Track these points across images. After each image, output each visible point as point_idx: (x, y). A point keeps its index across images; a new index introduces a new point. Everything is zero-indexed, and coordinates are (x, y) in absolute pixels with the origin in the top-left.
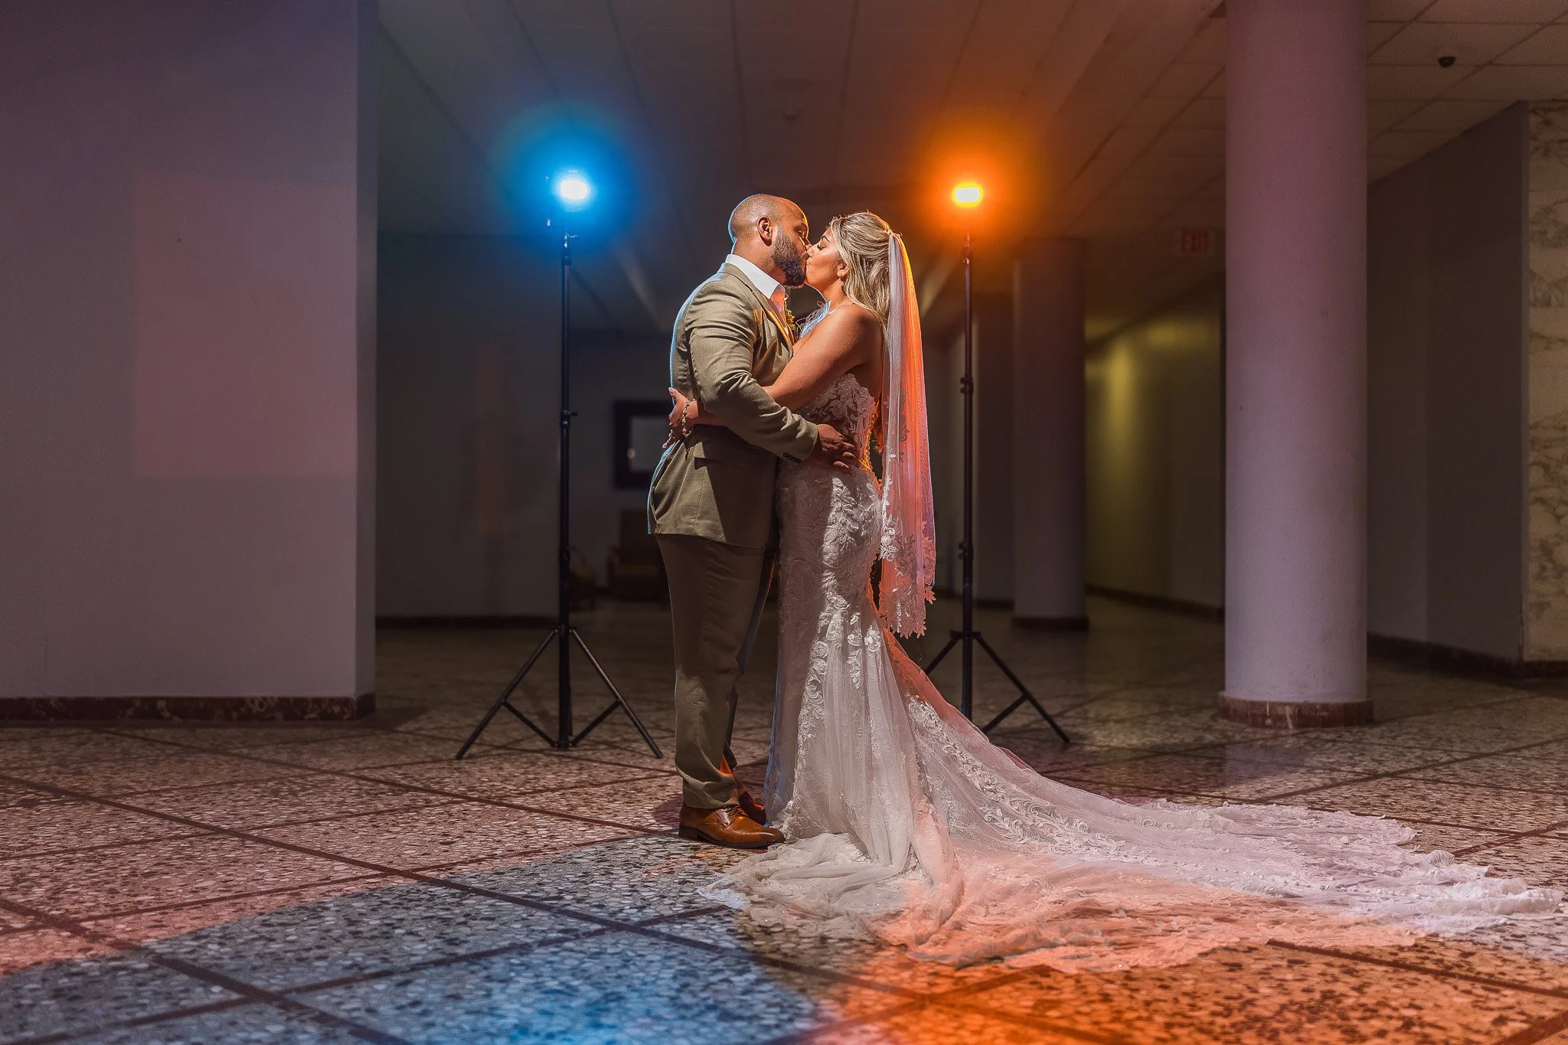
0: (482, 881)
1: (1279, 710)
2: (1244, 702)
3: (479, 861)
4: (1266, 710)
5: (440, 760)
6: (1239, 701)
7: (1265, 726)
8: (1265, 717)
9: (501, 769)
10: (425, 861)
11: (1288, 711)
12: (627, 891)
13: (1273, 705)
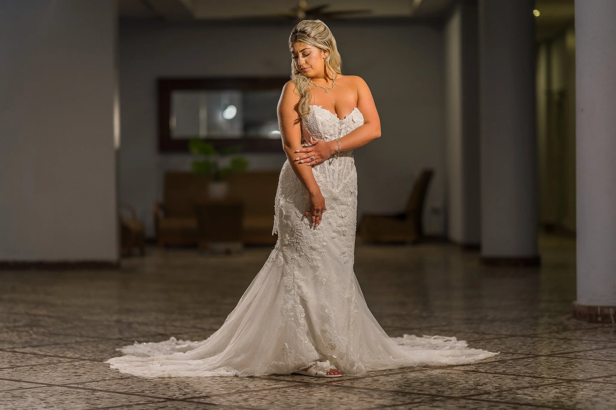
0: (102, 387)
1: (606, 311)
2: (585, 306)
3: (98, 381)
4: (598, 311)
5: (59, 344)
6: (582, 306)
7: (597, 322)
8: (597, 316)
9: (98, 347)
10: (68, 382)
11: (612, 311)
12: (177, 390)
13: (602, 308)
